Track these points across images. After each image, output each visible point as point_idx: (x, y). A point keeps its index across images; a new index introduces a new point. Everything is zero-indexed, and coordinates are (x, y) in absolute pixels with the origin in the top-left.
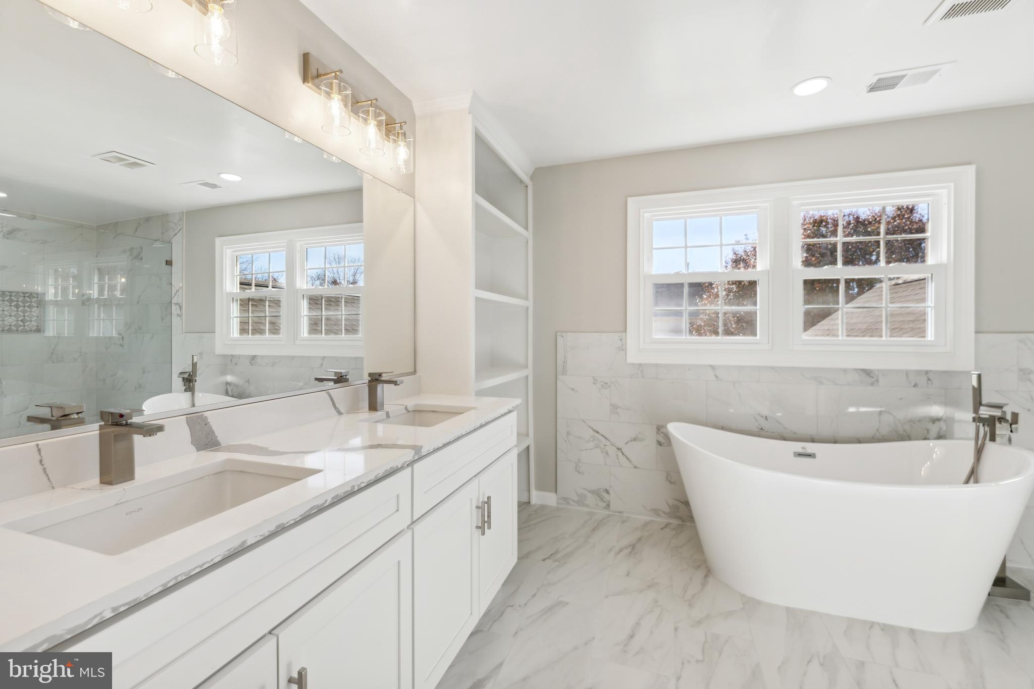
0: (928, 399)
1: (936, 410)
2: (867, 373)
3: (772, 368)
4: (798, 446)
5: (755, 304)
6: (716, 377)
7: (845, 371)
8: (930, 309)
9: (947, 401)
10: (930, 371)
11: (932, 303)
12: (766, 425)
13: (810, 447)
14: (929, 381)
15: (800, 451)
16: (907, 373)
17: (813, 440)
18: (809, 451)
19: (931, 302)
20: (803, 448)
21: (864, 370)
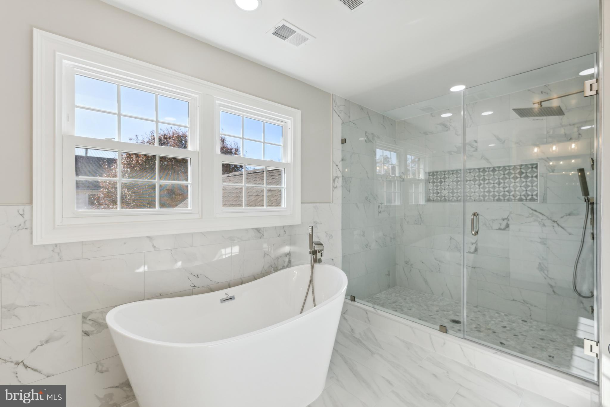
0: (284, 244)
1: (287, 249)
2: (258, 230)
3: (202, 233)
4: (222, 294)
5: (187, 179)
6: (154, 247)
7: (247, 230)
8: (283, 189)
9: (292, 242)
10: (285, 226)
11: (285, 186)
12: (198, 282)
13: (231, 292)
14: (285, 232)
15: (225, 297)
16: (276, 227)
17: (229, 286)
18: (230, 295)
19: (283, 185)
20: (227, 294)
21: (256, 229)
